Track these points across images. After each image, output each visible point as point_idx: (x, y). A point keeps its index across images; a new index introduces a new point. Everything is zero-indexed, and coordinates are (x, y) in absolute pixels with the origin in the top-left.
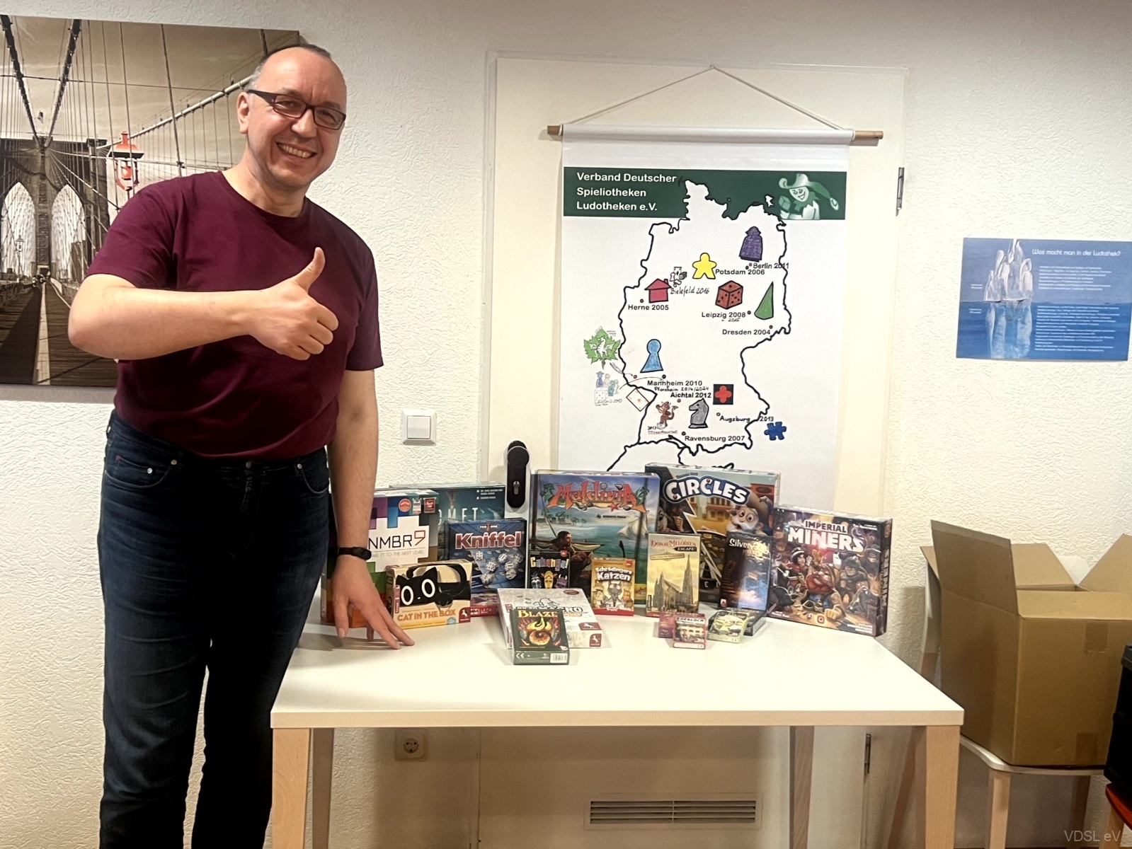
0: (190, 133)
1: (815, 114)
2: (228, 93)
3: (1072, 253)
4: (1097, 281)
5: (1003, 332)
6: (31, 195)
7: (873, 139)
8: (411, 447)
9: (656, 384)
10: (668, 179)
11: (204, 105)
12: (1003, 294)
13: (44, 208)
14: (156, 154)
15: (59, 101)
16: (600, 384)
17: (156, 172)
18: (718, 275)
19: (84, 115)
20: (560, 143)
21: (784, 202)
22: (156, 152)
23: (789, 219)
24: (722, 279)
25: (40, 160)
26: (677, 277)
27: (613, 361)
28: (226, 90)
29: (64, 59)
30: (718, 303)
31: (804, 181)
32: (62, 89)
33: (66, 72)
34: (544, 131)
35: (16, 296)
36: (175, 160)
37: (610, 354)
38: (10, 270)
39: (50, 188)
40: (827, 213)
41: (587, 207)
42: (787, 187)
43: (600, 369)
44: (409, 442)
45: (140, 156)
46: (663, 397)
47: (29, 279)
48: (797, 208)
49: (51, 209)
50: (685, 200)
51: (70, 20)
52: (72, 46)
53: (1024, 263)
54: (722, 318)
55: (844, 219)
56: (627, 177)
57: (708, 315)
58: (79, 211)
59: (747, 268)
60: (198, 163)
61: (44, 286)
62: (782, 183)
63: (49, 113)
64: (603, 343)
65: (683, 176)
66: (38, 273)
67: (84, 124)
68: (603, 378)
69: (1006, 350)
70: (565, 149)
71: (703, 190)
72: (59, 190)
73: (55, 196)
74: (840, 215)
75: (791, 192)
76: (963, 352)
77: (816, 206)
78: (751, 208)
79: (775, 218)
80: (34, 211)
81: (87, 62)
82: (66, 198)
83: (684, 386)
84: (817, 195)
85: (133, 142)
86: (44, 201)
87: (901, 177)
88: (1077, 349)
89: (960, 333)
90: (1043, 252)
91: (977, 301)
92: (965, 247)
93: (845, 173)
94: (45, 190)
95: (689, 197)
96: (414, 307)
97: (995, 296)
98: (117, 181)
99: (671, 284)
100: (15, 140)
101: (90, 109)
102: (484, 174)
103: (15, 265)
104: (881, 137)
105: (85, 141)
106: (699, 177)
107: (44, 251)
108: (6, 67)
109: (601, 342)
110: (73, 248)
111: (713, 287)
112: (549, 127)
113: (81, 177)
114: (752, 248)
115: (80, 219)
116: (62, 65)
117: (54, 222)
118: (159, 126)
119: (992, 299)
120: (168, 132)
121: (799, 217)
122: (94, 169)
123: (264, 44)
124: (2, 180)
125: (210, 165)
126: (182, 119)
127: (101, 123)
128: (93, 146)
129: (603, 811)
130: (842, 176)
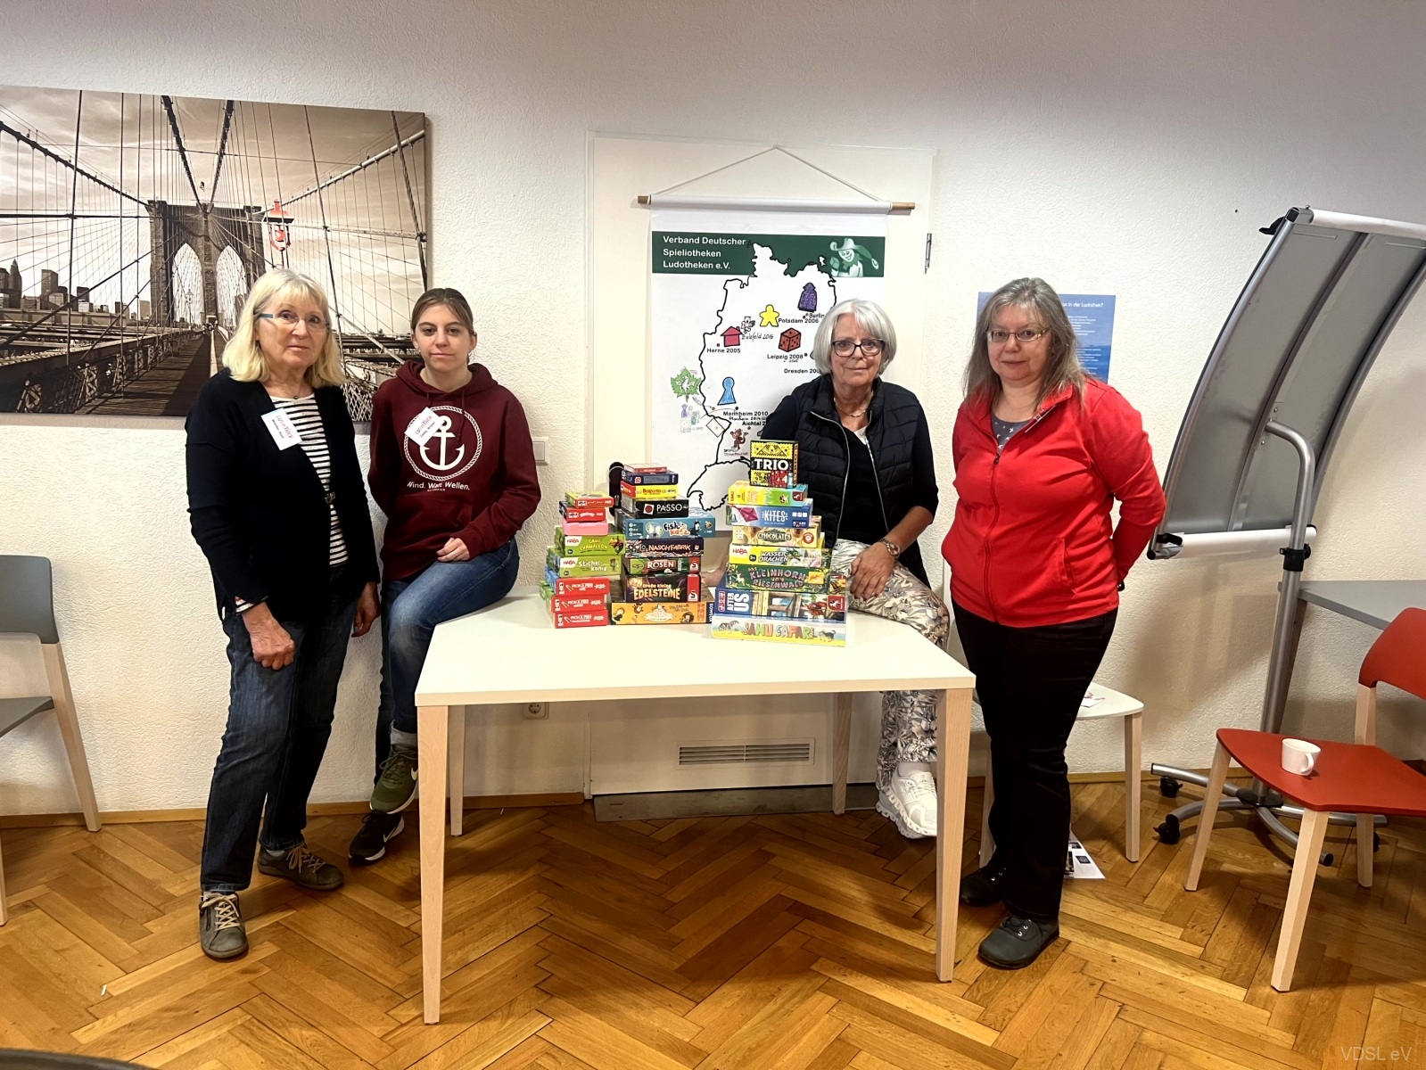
0: (333, 201)
1: (859, 187)
2: (365, 167)
4: (1085, 327)
6: (197, 254)
7: (908, 209)
9: (730, 414)
10: (739, 242)
11: (344, 177)
13: (209, 265)
14: (305, 220)
15: (218, 172)
16: (684, 414)
17: (305, 235)
18: (780, 323)
19: (240, 185)
20: (648, 211)
21: (834, 262)
22: (305, 217)
23: (838, 276)
24: (784, 327)
25: (203, 224)
26: (747, 325)
27: (695, 395)
28: (363, 164)
29: (220, 135)
30: (780, 346)
31: (850, 244)
32: (220, 162)
33: (223, 146)
34: (634, 201)
35: (189, 341)
36: (321, 224)
37: (692, 389)
38: (182, 319)
39: (213, 249)
40: (869, 272)
41: (671, 266)
42: (836, 250)
43: (685, 402)
45: (291, 220)
46: (736, 425)
47: (200, 327)
48: (845, 268)
49: (215, 265)
50: (753, 260)
51: (224, 101)
52: (227, 124)
54: (783, 360)
55: (883, 276)
56: (705, 240)
57: (772, 357)
58: (240, 269)
59: (804, 317)
60: (341, 227)
61: (212, 332)
62: (833, 246)
63: (209, 183)
64: (687, 381)
65: (751, 240)
66: (207, 322)
67: (241, 193)
68: (687, 410)
70: (653, 216)
71: (768, 252)
72: (221, 250)
73: (219, 255)
74: (880, 273)
75: (840, 253)
77: (860, 265)
78: (807, 267)
79: (827, 275)
80: (200, 268)
81: (241, 138)
82: (228, 257)
83: (753, 416)
84: (861, 256)
85: (284, 208)
86: (210, 260)
87: (929, 242)
93: (884, 238)
94: (210, 250)
95: (756, 257)
98: (272, 243)
99: (742, 331)
100: (181, 206)
101: (245, 180)
102: (585, 237)
103: (186, 315)
104: (913, 208)
105: (242, 207)
106: (765, 240)
107: (211, 303)
108: (170, 142)
109: (684, 380)
110: (236, 301)
111: (777, 333)
112: (639, 197)
113: (240, 238)
115: (241, 275)
116: (219, 141)
117: (219, 278)
118: (306, 195)
120: (314, 199)
121: (846, 274)
122: (252, 232)
123: (396, 124)
124: (170, 241)
125: (352, 229)
126: (325, 188)
127: (255, 191)
128: (249, 212)
129: (689, 755)
130: (882, 239)
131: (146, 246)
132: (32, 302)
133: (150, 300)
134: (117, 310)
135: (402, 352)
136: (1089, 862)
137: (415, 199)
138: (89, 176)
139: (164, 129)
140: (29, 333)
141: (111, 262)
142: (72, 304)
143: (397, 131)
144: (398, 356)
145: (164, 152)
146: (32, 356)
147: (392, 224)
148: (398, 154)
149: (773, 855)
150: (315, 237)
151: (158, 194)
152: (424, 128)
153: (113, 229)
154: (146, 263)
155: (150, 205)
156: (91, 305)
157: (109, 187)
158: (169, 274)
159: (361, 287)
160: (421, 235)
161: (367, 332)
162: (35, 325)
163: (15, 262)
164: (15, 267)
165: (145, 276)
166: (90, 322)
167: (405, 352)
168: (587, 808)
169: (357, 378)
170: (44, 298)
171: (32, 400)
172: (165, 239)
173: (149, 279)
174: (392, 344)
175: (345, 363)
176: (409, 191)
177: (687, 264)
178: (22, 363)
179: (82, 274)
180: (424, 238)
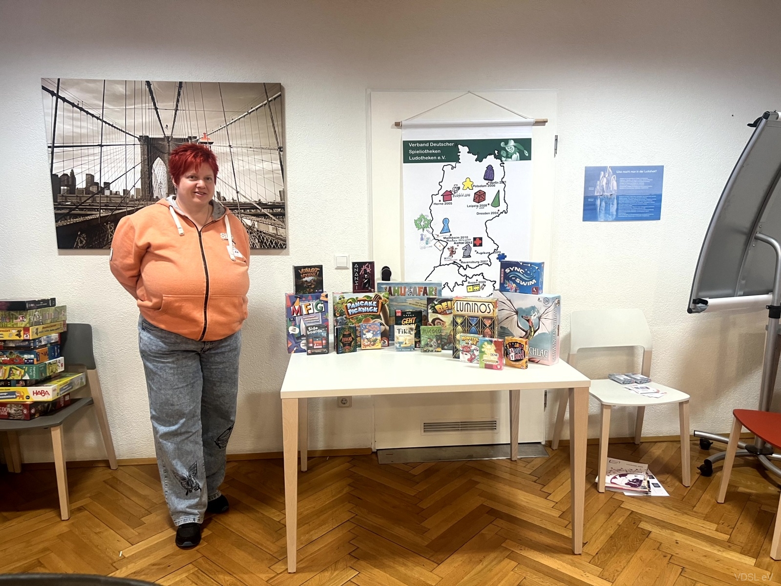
0: (234, 132)
1: (516, 112)
2: (250, 113)
3: (634, 172)
4: (646, 184)
5: (604, 209)
6: (164, 163)
7: (543, 123)
8: (339, 270)
9: (447, 238)
10: (450, 144)
11: (239, 119)
12: (604, 191)
15: (175, 120)
16: (422, 239)
17: (220, 150)
18: (474, 188)
19: (186, 126)
20: (400, 130)
21: (503, 153)
22: (219, 141)
23: (505, 161)
24: (476, 190)
25: (167, 146)
26: (455, 189)
27: (428, 229)
28: (249, 112)
29: (176, 100)
30: (474, 200)
31: (512, 143)
32: (176, 114)
33: (177, 106)
34: (393, 125)
36: (228, 145)
37: (426, 225)
40: (523, 158)
41: (414, 159)
42: (504, 146)
43: (422, 233)
44: (338, 268)
45: (212, 143)
46: (451, 244)
48: (509, 156)
50: (458, 154)
51: (177, 82)
52: (179, 94)
53: (613, 177)
54: (476, 207)
55: (530, 160)
56: (432, 144)
57: (470, 206)
59: (487, 184)
60: (238, 145)
62: (502, 144)
63: (170, 125)
64: (423, 221)
65: (457, 143)
67: (186, 130)
68: (423, 237)
69: (605, 217)
70: (403, 132)
71: (466, 149)
74: (529, 158)
75: (507, 148)
76: (585, 219)
77: (518, 154)
78: (488, 156)
79: (499, 160)
80: (166, 170)
81: (186, 101)
83: (460, 239)
84: (518, 149)
85: (209, 137)
87: (556, 140)
88: (638, 215)
89: (584, 210)
90: (621, 172)
91: (592, 195)
92: (585, 171)
95: (460, 152)
96: (337, 207)
97: (600, 193)
99: (453, 192)
100: (156, 138)
101: (189, 123)
102: (367, 146)
103: (159, 195)
104: (547, 122)
105: (187, 137)
106: (464, 143)
108: (150, 105)
109: (422, 220)
111: (472, 193)
112: (395, 123)
114: (489, 175)
116: (175, 103)
118: (220, 129)
119: (598, 194)
120: (224, 131)
121: (510, 160)
123: (266, 90)
124: (151, 156)
125: (244, 146)
126: (230, 125)
127: (194, 129)
128: (191, 139)
129: (429, 427)
130: (530, 140)
131: (139, 159)
132: (81, 190)
133: (140, 187)
134: (124, 194)
135: (271, 211)
136: (660, 487)
137: (276, 129)
138: (109, 124)
139: (147, 98)
140: (80, 207)
141: (121, 169)
142: (101, 191)
143: (266, 93)
144: (269, 213)
145: (147, 110)
146: (81, 219)
147: (265, 142)
148: (267, 106)
149: (478, 483)
150: (225, 151)
151: (144, 133)
152: (281, 91)
153: (122, 151)
154: (139, 168)
155: (141, 138)
156: (111, 191)
157: (120, 130)
158: (150, 174)
159: (249, 177)
160: (280, 148)
161: (253, 201)
162: (83, 203)
163: (72, 170)
164: (72, 173)
165: (138, 175)
166: (110, 200)
167: (273, 210)
168: (374, 456)
169: (247, 225)
170: (87, 189)
171: (81, 242)
172: (148, 156)
173: (140, 177)
174: (266, 207)
175: (241, 217)
176: (273, 125)
177: (422, 158)
178: (77, 223)
179: (106, 175)
180: (282, 149)
